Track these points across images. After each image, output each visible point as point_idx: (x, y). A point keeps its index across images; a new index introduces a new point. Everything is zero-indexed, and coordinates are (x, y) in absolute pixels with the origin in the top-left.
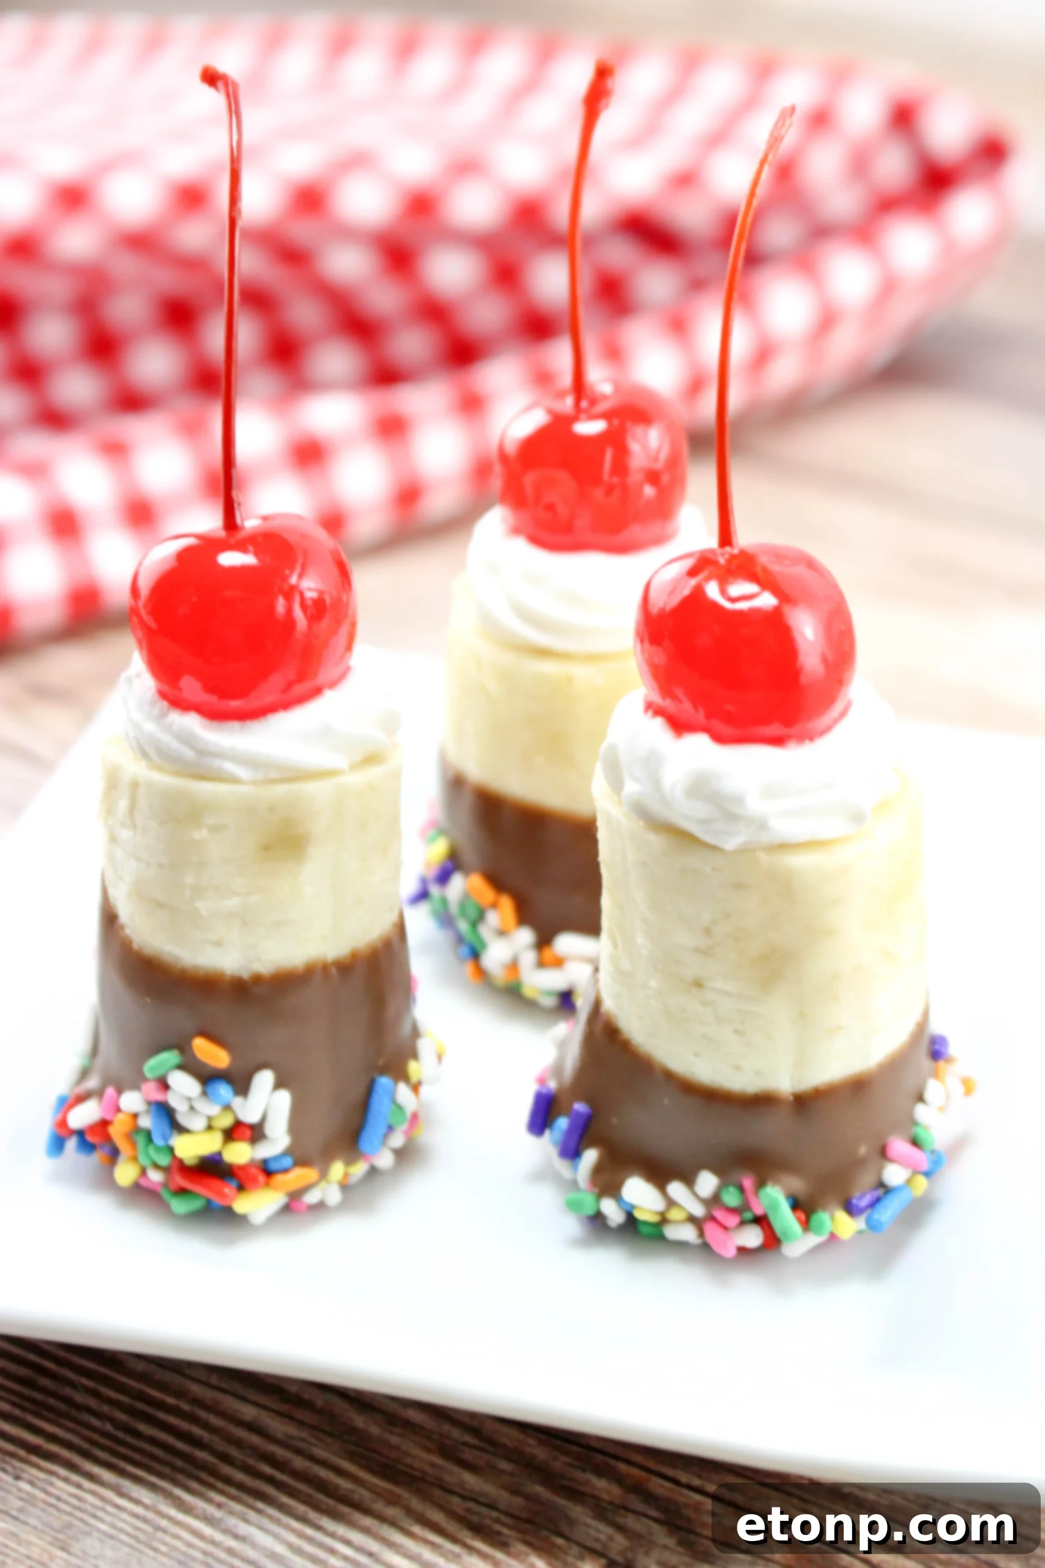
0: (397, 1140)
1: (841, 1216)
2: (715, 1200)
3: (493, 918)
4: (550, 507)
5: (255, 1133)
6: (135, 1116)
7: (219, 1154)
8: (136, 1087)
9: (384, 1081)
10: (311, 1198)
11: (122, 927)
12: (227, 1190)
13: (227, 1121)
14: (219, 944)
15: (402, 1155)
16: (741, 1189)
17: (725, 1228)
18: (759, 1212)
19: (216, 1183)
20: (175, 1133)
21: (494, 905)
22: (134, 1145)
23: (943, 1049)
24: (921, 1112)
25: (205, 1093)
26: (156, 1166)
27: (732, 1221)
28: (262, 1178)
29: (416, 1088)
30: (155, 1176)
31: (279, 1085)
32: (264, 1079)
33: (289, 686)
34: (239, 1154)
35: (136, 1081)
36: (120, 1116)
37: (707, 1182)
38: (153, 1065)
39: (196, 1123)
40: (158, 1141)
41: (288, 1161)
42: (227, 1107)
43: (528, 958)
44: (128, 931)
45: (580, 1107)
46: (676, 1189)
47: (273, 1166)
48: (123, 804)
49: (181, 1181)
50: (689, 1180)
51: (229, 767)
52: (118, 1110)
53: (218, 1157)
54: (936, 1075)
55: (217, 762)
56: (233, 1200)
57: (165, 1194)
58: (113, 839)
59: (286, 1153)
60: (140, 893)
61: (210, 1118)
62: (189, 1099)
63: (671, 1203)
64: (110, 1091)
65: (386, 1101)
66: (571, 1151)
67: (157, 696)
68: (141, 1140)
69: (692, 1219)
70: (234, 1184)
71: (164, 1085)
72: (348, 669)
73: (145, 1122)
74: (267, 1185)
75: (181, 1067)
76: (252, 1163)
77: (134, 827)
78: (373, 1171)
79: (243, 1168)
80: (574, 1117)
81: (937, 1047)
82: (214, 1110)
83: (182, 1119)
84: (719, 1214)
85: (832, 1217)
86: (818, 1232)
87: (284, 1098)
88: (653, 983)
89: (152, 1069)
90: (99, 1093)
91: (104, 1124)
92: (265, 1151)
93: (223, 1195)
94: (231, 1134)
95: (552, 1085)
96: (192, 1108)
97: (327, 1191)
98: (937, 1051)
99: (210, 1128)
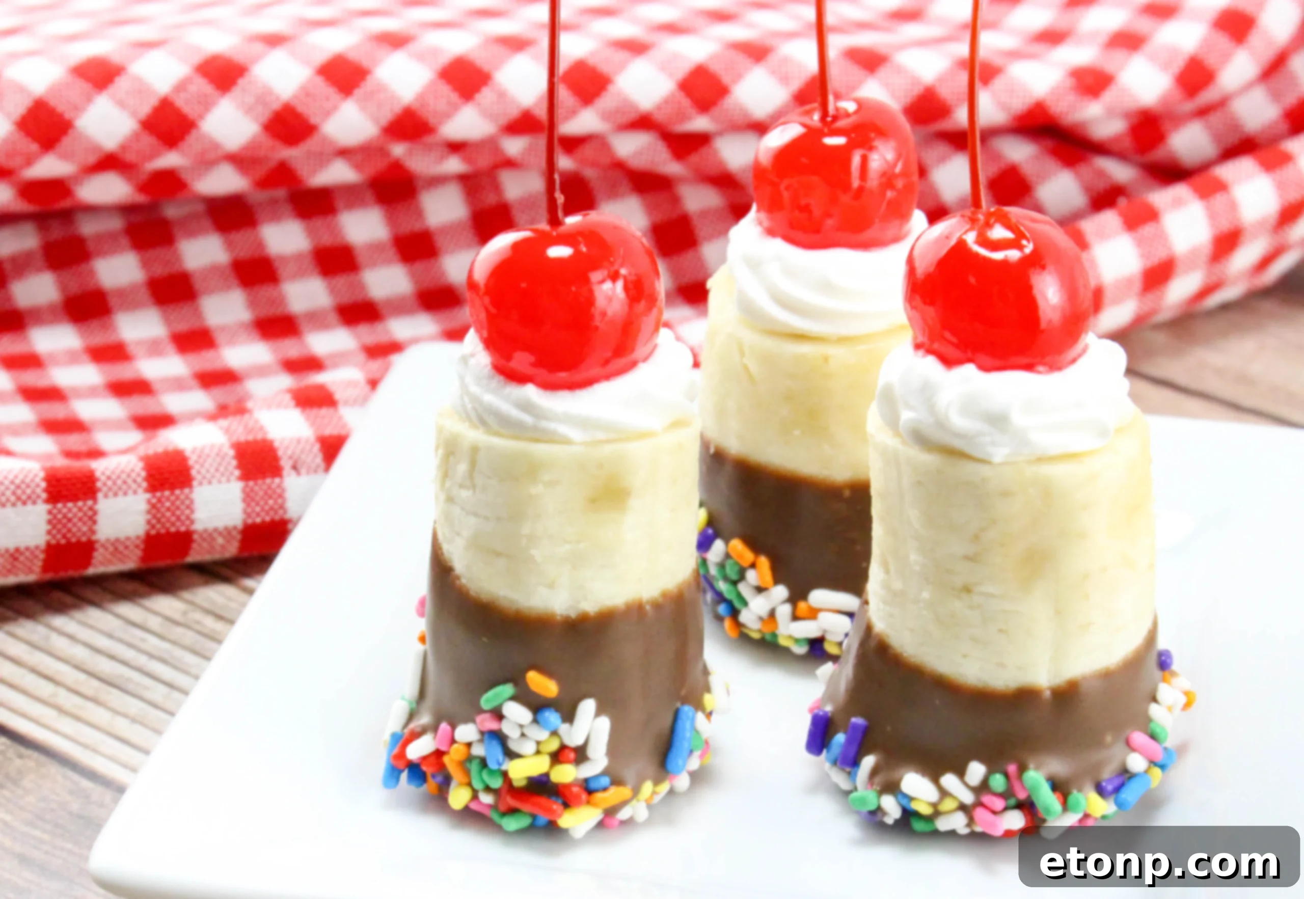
0: (694, 763)
1: (1094, 796)
2: (983, 788)
3: (752, 576)
4: (806, 209)
5: (580, 755)
6: (469, 745)
7: (546, 775)
8: (470, 719)
9: (687, 709)
10: (624, 814)
11: (458, 578)
12: (555, 807)
13: (554, 745)
14: (551, 586)
15: (697, 777)
16: (1007, 775)
17: (994, 813)
18: (1022, 796)
19: (543, 800)
20: (507, 759)
21: (753, 566)
22: (467, 773)
23: (1168, 661)
24: (1154, 710)
25: (535, 721)
26: (488, 789)
27: (999, 804)
28: (584, 796)
29: (709, 715)
30: (487, 799)
31: (599, 712)
32: (588, 707)
33: (607, 362)
34: (565, 774)
35: (472, 712)
36: (455, 746)
37: (976, 771)
38: (488, 700)
39: (528, 748)
40: (492, 765)
41: (605, 781)
42: (554, 733)
43: (784, 610)
44: (464, 581)
45: (857, 720)
46: (949, 780)
47: (593, 785)
48: (462, 468)
49: (512, 802)
50: (961, 773)
51: (564, 429)
52: (453, 741)
53: (544, 779)
54: (1164, 680)
55: (552, 426)
56: (560, 816)
57: (494, 816)
58: (450, 500)
59: (605, 773)
60: (477, 544)
61: (538, 743)
62: (521, 726)
63: (944, 793)
64: (444, 726)
65: (688, 725)
66: (850, 762)
67: (493, 372)
68: (474, 767)
69: (963, 807)
70: (560, 801)
71: (498, 715)
72: (655, 346)
73: (478, 750)
74: (588, 802)
75: (513, 698)
76: (576, 783)
77: (474, 487)
78: (671, 792)
79: (567, 786)
80: (852, 731)
81: (1163, 658)
82: (542, 735)
83: (513, 746)
84: (987, 799)
85: (1086, 798)
86: (1075, 811)
87: (604, 724)
88: (926, 595)
89: (487, 701)
90: (434, 728)
91: (439, 754)
92: (588, 771)
93: (549, 811)
94: (557, 757)
95: (829, 708)
96: (523, 735)
97: (637, 810)
98: (1164, 663)
99: (538, 752)
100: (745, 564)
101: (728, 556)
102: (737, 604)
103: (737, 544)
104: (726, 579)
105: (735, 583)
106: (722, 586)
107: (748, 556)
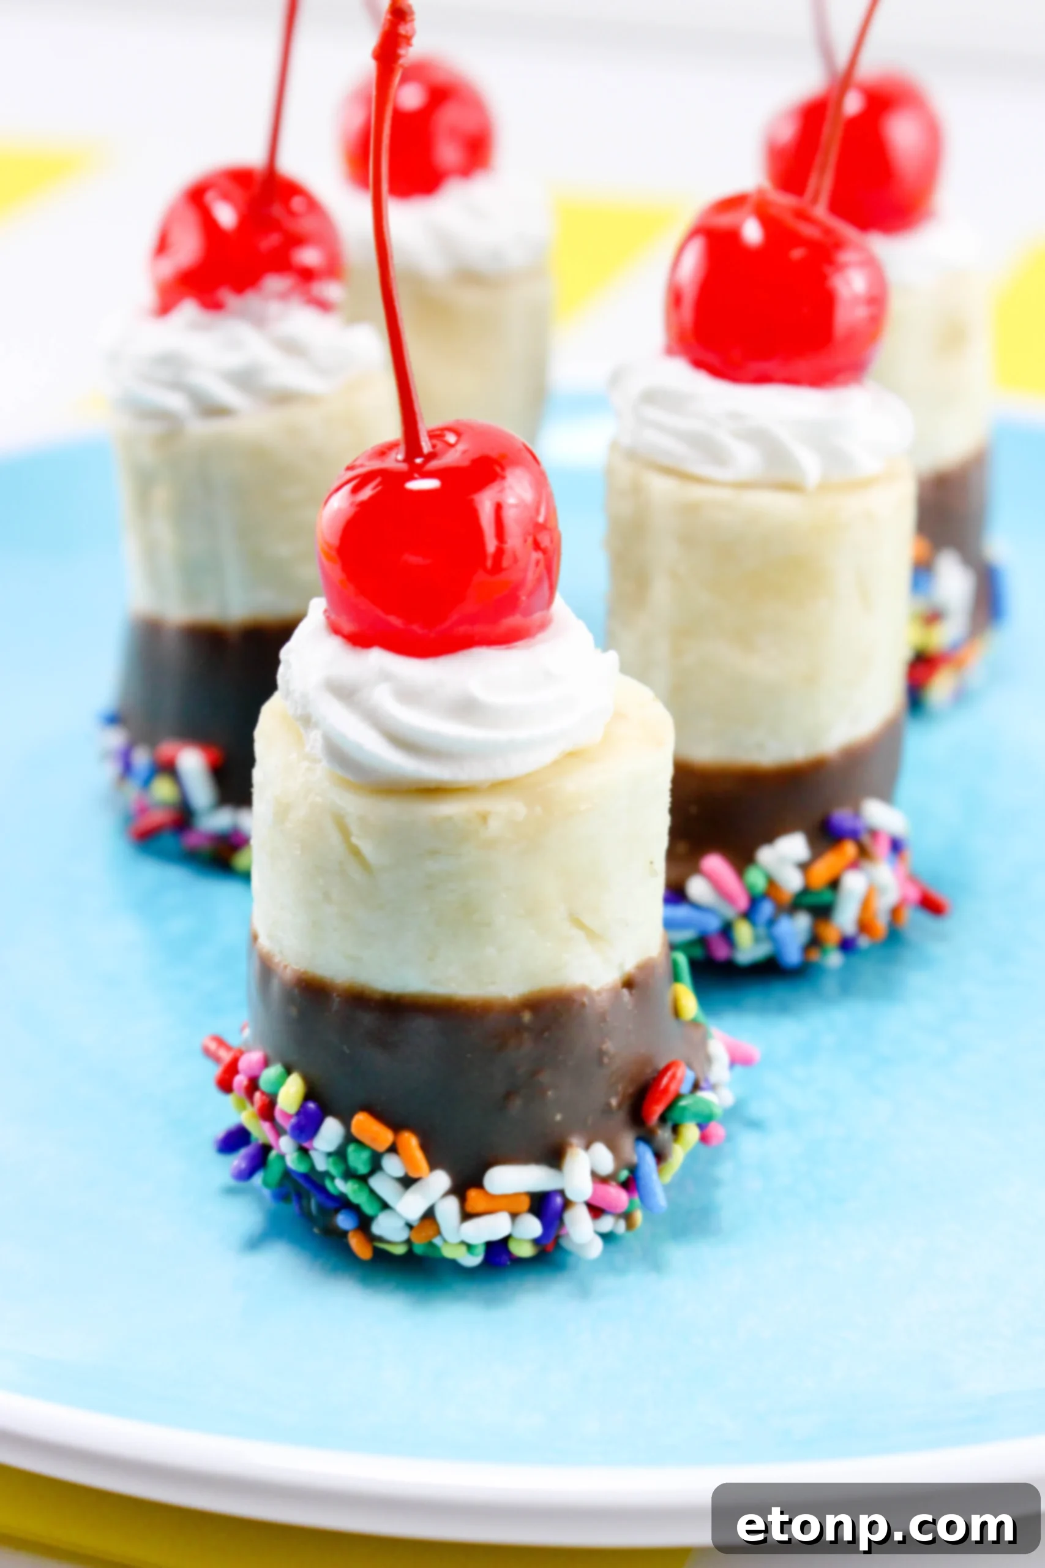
100: (381, 1147)
101: (349, 1138)
102: (368, 1208)
103: (362, 1122)
104: (349, 1175)
105: (363, 1179)
106: (341, 1186)
107: (384, 1136)
